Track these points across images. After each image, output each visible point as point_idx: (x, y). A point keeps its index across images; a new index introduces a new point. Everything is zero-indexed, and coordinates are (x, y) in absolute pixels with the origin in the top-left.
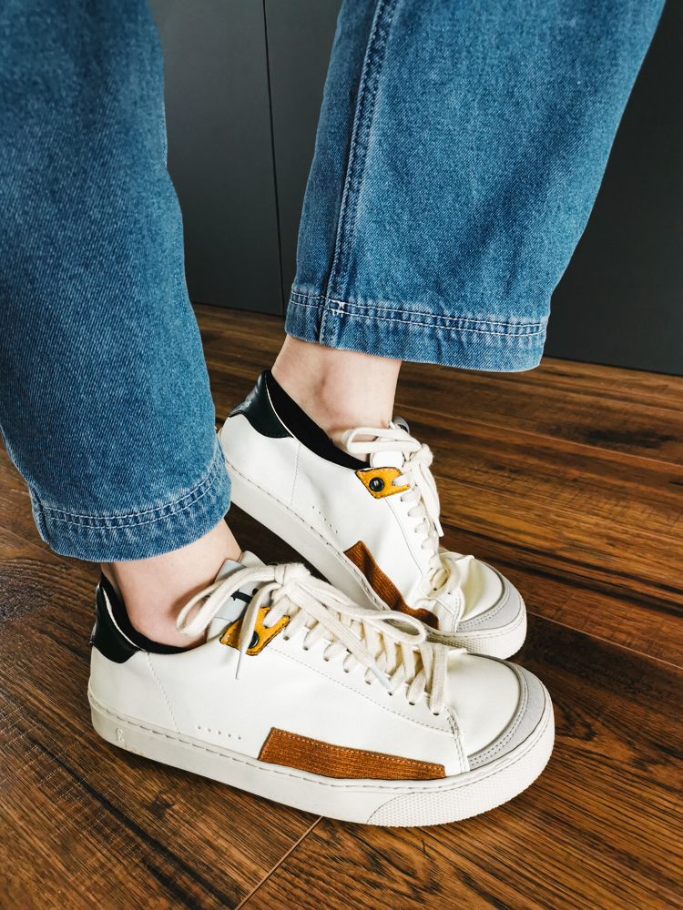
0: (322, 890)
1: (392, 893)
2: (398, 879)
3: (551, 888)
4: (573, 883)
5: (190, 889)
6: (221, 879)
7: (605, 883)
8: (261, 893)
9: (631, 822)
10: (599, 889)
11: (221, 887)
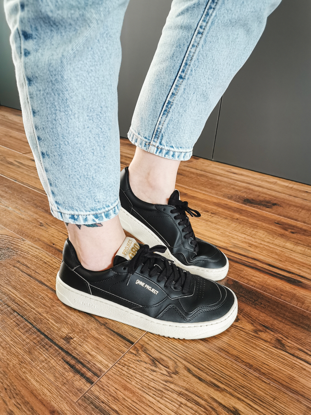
0: (133, 372)
1: (160, 374)
2: (162, 369)
3: (220, 374)
4: (228, 373)
5: (81, 369)
6: (94, 366)
7: (240, 373)
8: (109, 372)
9: (251, 352)
10: (238, 375)
11: (94, 369)
